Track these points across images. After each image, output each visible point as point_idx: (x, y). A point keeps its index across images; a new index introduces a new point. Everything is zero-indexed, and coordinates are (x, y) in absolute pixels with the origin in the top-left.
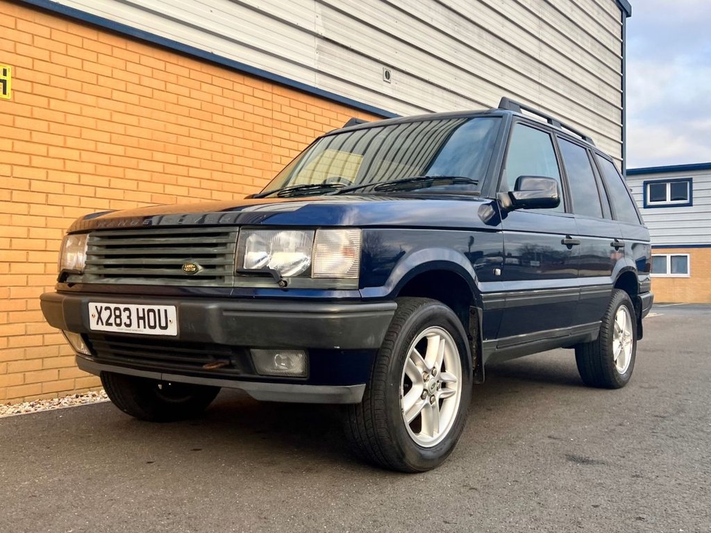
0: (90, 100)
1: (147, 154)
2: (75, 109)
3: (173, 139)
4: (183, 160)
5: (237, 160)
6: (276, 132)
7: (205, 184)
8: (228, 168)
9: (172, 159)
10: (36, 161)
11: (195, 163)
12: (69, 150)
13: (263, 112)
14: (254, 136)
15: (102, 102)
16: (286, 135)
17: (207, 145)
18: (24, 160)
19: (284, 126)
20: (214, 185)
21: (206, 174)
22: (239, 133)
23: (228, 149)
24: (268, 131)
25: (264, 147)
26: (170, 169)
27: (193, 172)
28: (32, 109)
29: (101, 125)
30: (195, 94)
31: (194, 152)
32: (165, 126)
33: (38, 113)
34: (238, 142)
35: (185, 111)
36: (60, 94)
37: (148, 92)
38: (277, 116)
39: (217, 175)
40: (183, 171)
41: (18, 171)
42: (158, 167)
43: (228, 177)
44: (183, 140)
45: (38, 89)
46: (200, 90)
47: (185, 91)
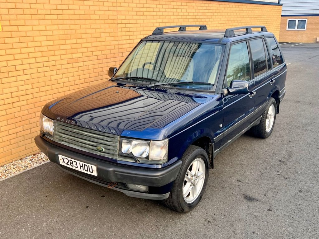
0: (36, 22)
1: (63, 42)
2: (30, 28)
3: (73, 31)
4: (79, 41)
5: (103, 35)
6: (119, 17)
7: (89, 49)
8: (98, 40)
9: (74, 41)
10: (17, 57)
11: (85, 41)
12: (30, 48)
13: (112, 8)
14: (110, 21)
15: (41, 22)
16: (123, 17)
17: (89, 31)
18: (11, 57)
19: (123, 13)
20: (93, 49)
21: (90, 45)
22: (102, 22)
23: (98, 31)
24: (115, 17)
25: (114, 26)
26: (74, 46)
27: (84, 45)
28: (11, 33)
29: (42, 33)
30: (81, 7)
31: (84, 36)
32: (70, 26)
33: (14, 34)
34: (102, 26)
35: (78, 17)
36: (22, 22)
37: (61, 12)
38: (119, 9)
39: (94, 44)
40: (80, 46)
41: (10, 63)
42: (69, 47)
43: (99, 44)
44: (78, 31)
45: (13, 23)
46: (84, 5)
47: (77, 7)
